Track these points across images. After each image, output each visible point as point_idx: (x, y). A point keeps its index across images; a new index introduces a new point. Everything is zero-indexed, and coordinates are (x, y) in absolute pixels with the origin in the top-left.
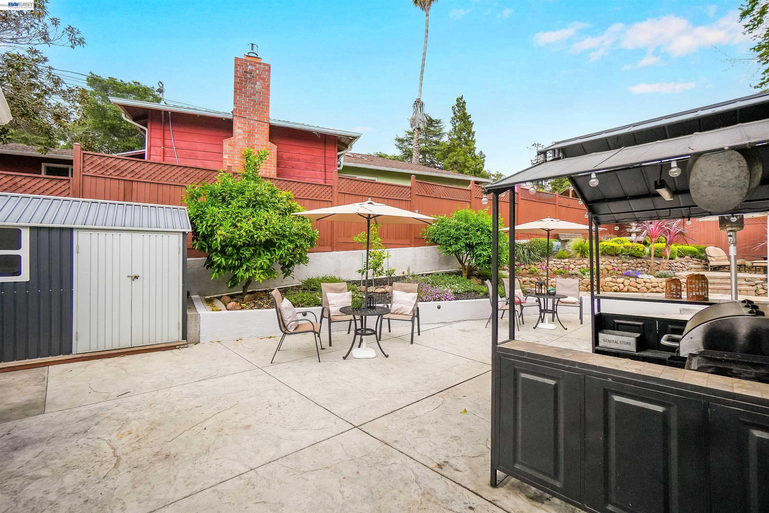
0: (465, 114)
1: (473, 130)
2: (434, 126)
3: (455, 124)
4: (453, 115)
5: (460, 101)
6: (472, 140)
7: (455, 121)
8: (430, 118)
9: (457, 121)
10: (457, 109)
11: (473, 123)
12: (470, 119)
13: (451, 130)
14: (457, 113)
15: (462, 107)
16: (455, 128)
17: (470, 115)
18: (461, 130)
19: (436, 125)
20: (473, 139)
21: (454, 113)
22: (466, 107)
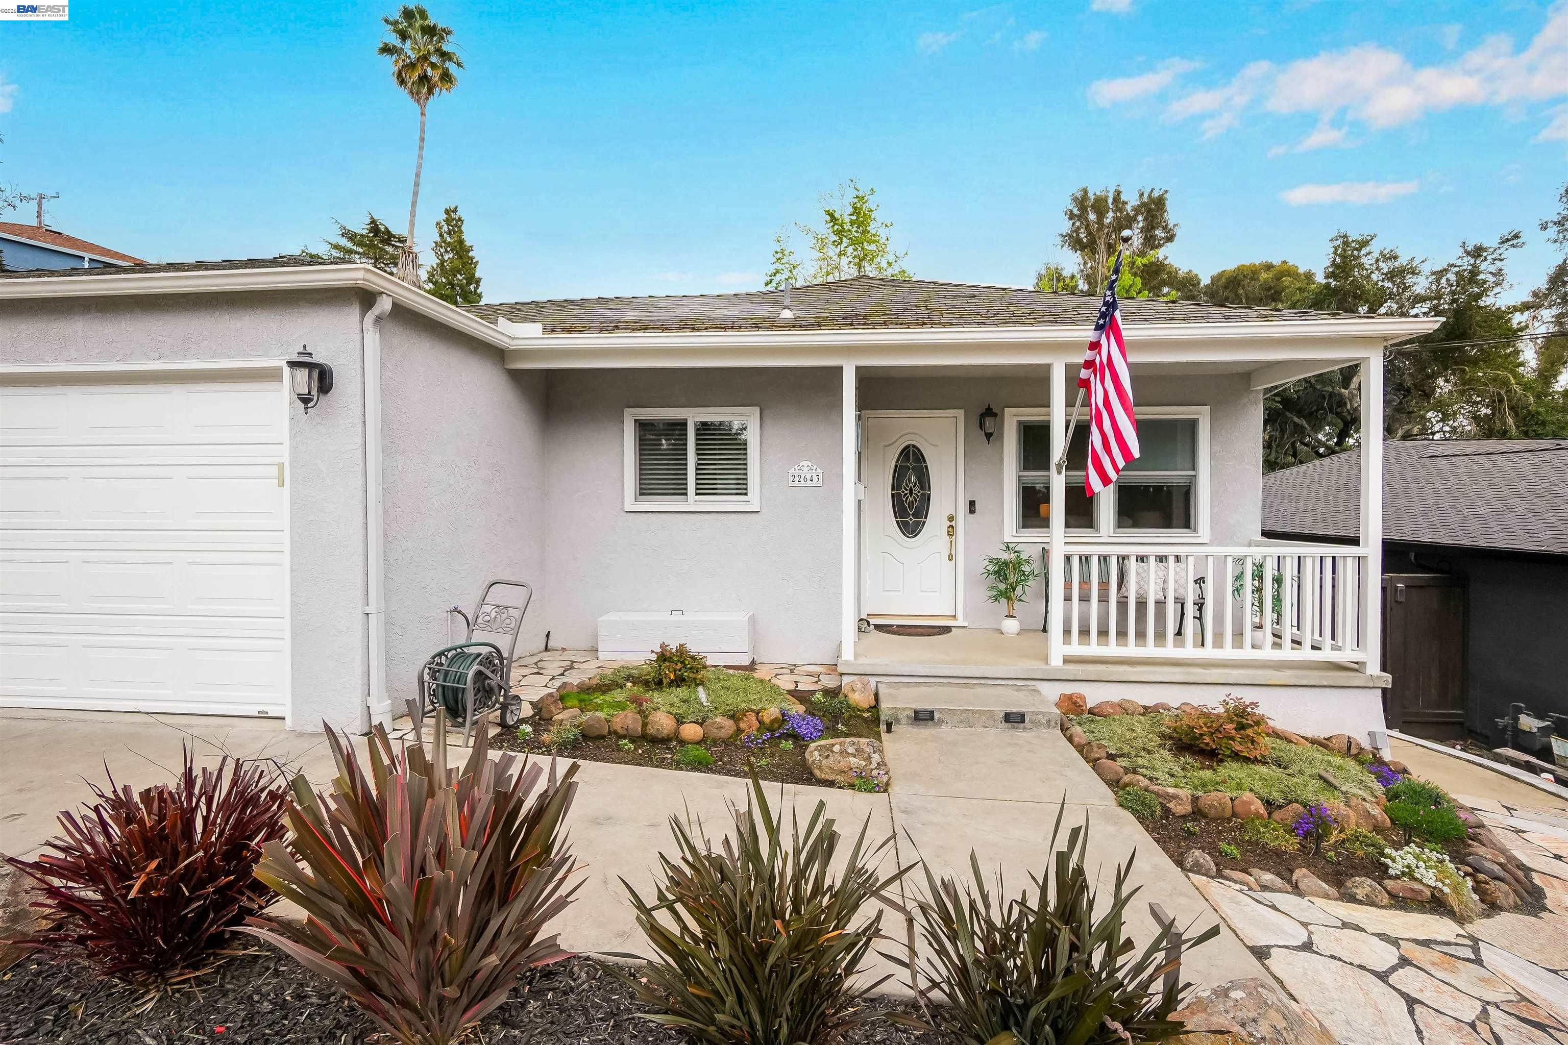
0: (461, 242)
1: (477, 275)
2: (393, 245)
3: (442, 256)
4: (438, 239)
5: (453, 215)
6: (475, 293)
7: (442, 250)
8: (386, 228)
9: (446, 251)
10: (445, 228)
11: (477, 262)
12: (470, 254)
13: (435, 266)
14: (445, 235)
15: (456, 225)
16: (443, 262)
17: (472, 247)
18: (455, 271)
19: (398, 244)
20: (478, 291)
21: (441, 235)
22: (463, 228)
